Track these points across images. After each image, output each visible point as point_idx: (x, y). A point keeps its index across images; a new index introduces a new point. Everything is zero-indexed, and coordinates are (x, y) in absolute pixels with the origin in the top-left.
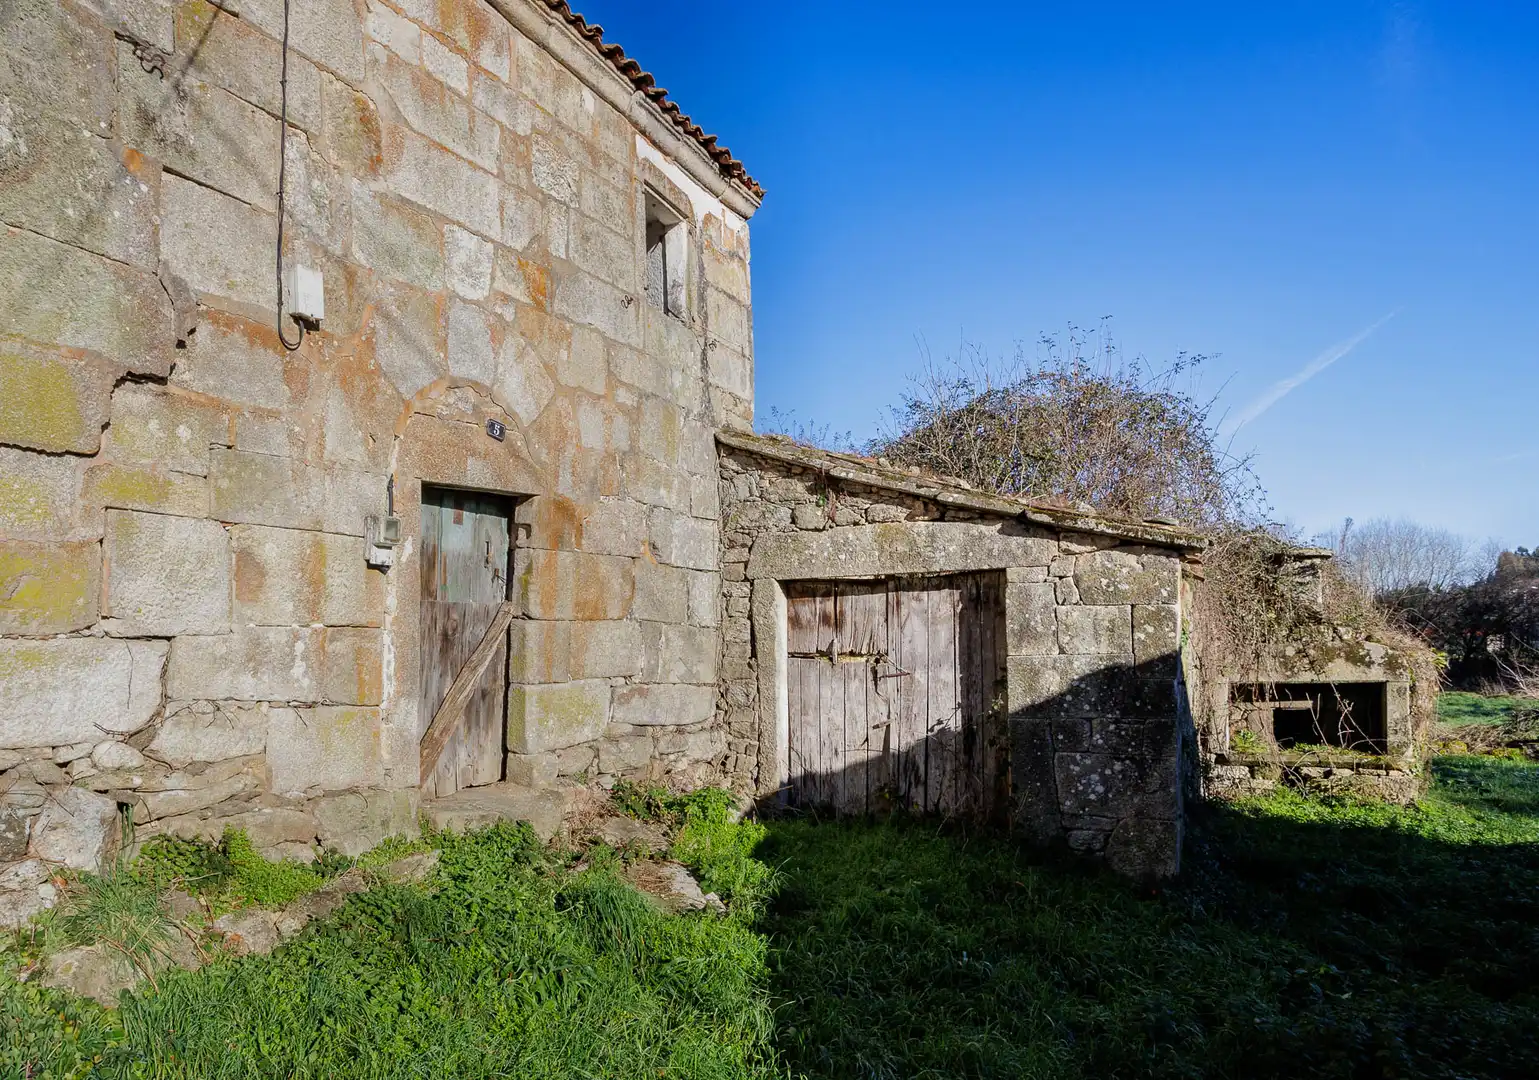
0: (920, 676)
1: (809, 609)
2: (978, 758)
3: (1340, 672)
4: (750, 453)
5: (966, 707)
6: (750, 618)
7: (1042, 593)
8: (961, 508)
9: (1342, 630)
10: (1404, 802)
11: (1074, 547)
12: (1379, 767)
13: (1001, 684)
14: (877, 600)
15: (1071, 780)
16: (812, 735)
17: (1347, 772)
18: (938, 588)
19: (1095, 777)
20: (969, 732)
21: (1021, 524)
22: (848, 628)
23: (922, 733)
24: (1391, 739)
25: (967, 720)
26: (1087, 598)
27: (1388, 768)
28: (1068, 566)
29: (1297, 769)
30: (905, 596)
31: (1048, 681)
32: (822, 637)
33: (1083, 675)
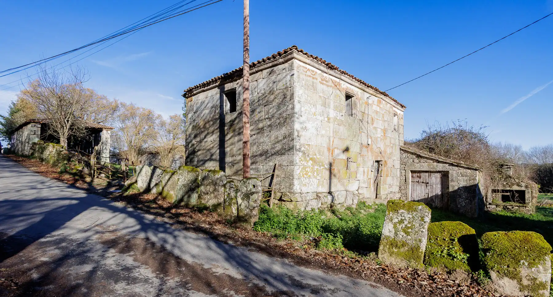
0: (434, 186)
1: (415, 175)
2: (444, 199)
3: (515, 188)
4: (406, 151)
5: (442, 191)
6: (405, 176)
7: (455, 175)
8: (442, 162)
9: (516, 180)
10: (529, 214)
11: (460, 168)
12: (524, 207)
13: (448, 188)
14: (427, 174)
15: (459, 203)
16: (415, 194)
17: (517, 207)
18: (437, 173)
19: (463, 202)
20: (442, 194)
21: (452, 165)
22: (422, 178)
23: (434, 194)
24: (526, 201)
26: (462, 176)
27: (526, 207)
28: (460, 171)
29: (506, 206)
30: (432, 174)
31: (456, 188)
32: (417, 179)
33: (461, 187)
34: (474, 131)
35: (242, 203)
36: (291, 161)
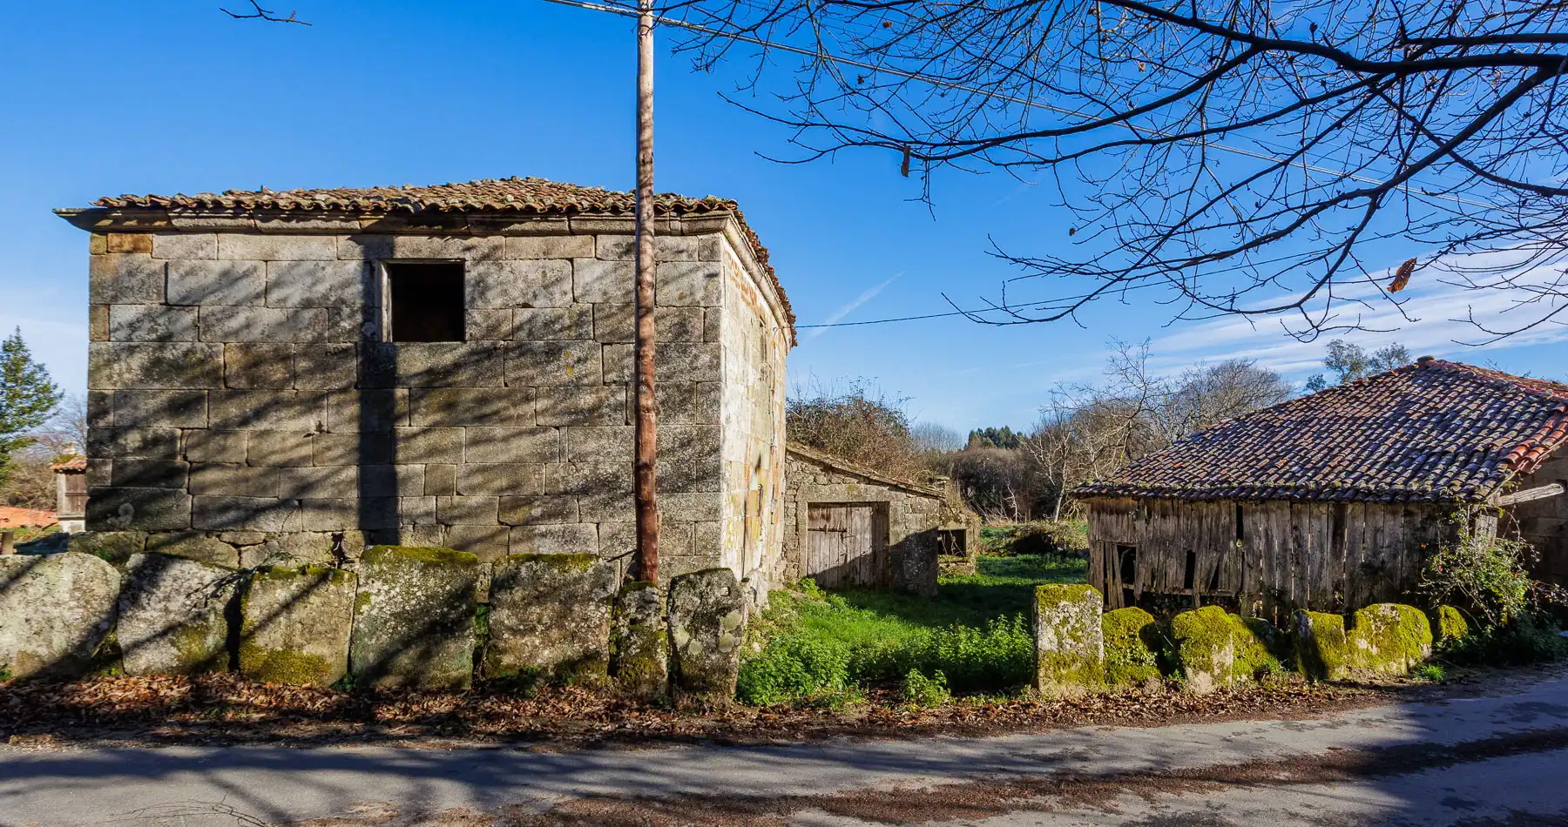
0: (858, 537)
1: (816, 513)
2: (877, 563)
3: (952, 526)
4: (796, 453)
5: (873, 547)
6: (796, 516)
7: (900, 510)
8: (875, 480)
10: (970, 575)
11: (911, 495)
12: (962, 562)
13: (887, 539)
14: (843, 510)
15: (909, 568)
16: (817, 559)
17: (954, 565)
18: (866, 506)
19: (915, 567)
20: (874, 553)
21: (896, 488)
22: (832, 519)
23: (858, 555)
24: (967, 550)
26: (914, 511)
27: (965, 561)
28: (908, 501)
30: (853, 509)
31: (903, 536)
32: (821, 524)
33: (912, 536)
34: (887, 404)
35: (689, 641)
36: (710, 509)
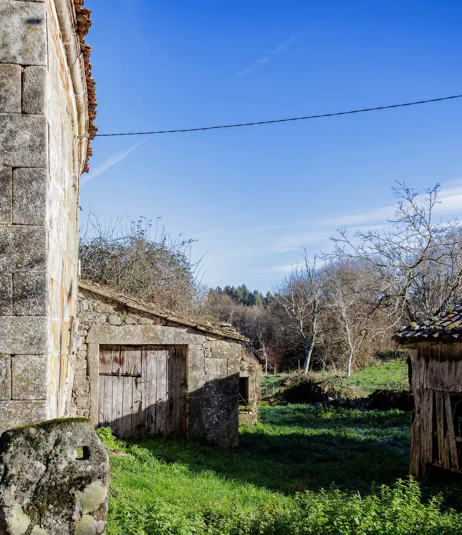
0: (154, 382)
1: (108, 356)
2: (174, 412)
4: (89, 291)
5: (170, 393)
7: (199, 354)
8: (176, 323)
11: (210, 339)
12: (246, 410)
13: (185, 384)
14: (138, 353)
15: (208, 417)
16: (109, 406)
18: (161, 349)
19: (215, 416)
20: (171, 402)
21: (195, 330)
22: (125, 364)
23: (153, 402)
24: (250, 399)
25: (171, 399)
26: (214, 356)
27: (249, 410)
28: (208, 345)
30: (149, 352)
31: (201, 384)
32: (115, 367)
33: (212, 382)
36: (32, 339)
